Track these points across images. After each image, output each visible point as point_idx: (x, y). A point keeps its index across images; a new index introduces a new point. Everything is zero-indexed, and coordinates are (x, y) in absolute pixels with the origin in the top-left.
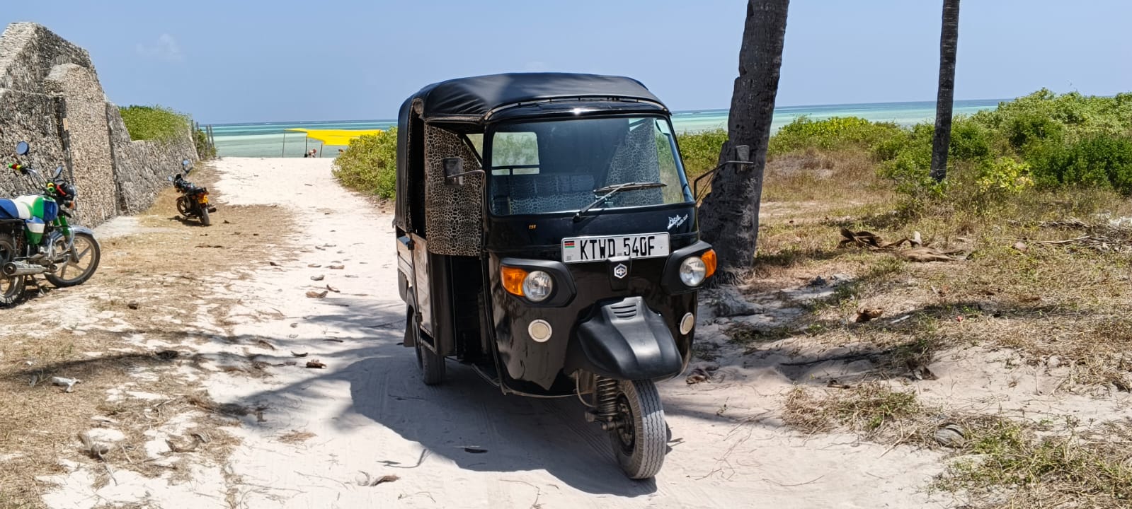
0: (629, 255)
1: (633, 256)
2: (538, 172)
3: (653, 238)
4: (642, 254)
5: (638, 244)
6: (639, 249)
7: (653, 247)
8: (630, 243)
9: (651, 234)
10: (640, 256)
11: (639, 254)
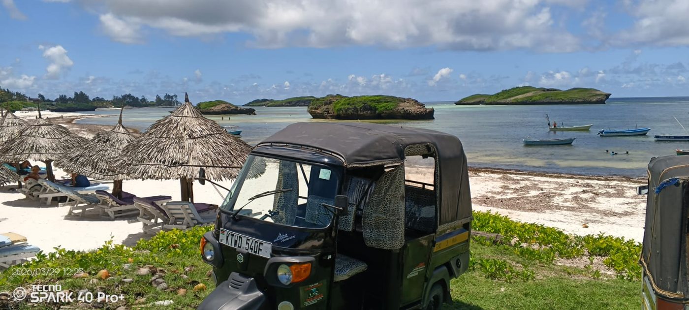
0: (247, 250)
1: (250, 251)
2: (433, 189)
3: (262, 244)
4: (255, 252)
5: (253, 245)
6: (253, 248)
7: (261, 250)
8: (250, 242)
9: (262, 241)
10: (253, 253)
11: (253, 251)
